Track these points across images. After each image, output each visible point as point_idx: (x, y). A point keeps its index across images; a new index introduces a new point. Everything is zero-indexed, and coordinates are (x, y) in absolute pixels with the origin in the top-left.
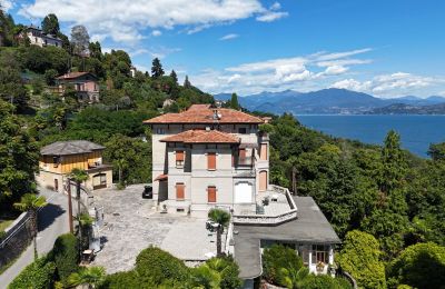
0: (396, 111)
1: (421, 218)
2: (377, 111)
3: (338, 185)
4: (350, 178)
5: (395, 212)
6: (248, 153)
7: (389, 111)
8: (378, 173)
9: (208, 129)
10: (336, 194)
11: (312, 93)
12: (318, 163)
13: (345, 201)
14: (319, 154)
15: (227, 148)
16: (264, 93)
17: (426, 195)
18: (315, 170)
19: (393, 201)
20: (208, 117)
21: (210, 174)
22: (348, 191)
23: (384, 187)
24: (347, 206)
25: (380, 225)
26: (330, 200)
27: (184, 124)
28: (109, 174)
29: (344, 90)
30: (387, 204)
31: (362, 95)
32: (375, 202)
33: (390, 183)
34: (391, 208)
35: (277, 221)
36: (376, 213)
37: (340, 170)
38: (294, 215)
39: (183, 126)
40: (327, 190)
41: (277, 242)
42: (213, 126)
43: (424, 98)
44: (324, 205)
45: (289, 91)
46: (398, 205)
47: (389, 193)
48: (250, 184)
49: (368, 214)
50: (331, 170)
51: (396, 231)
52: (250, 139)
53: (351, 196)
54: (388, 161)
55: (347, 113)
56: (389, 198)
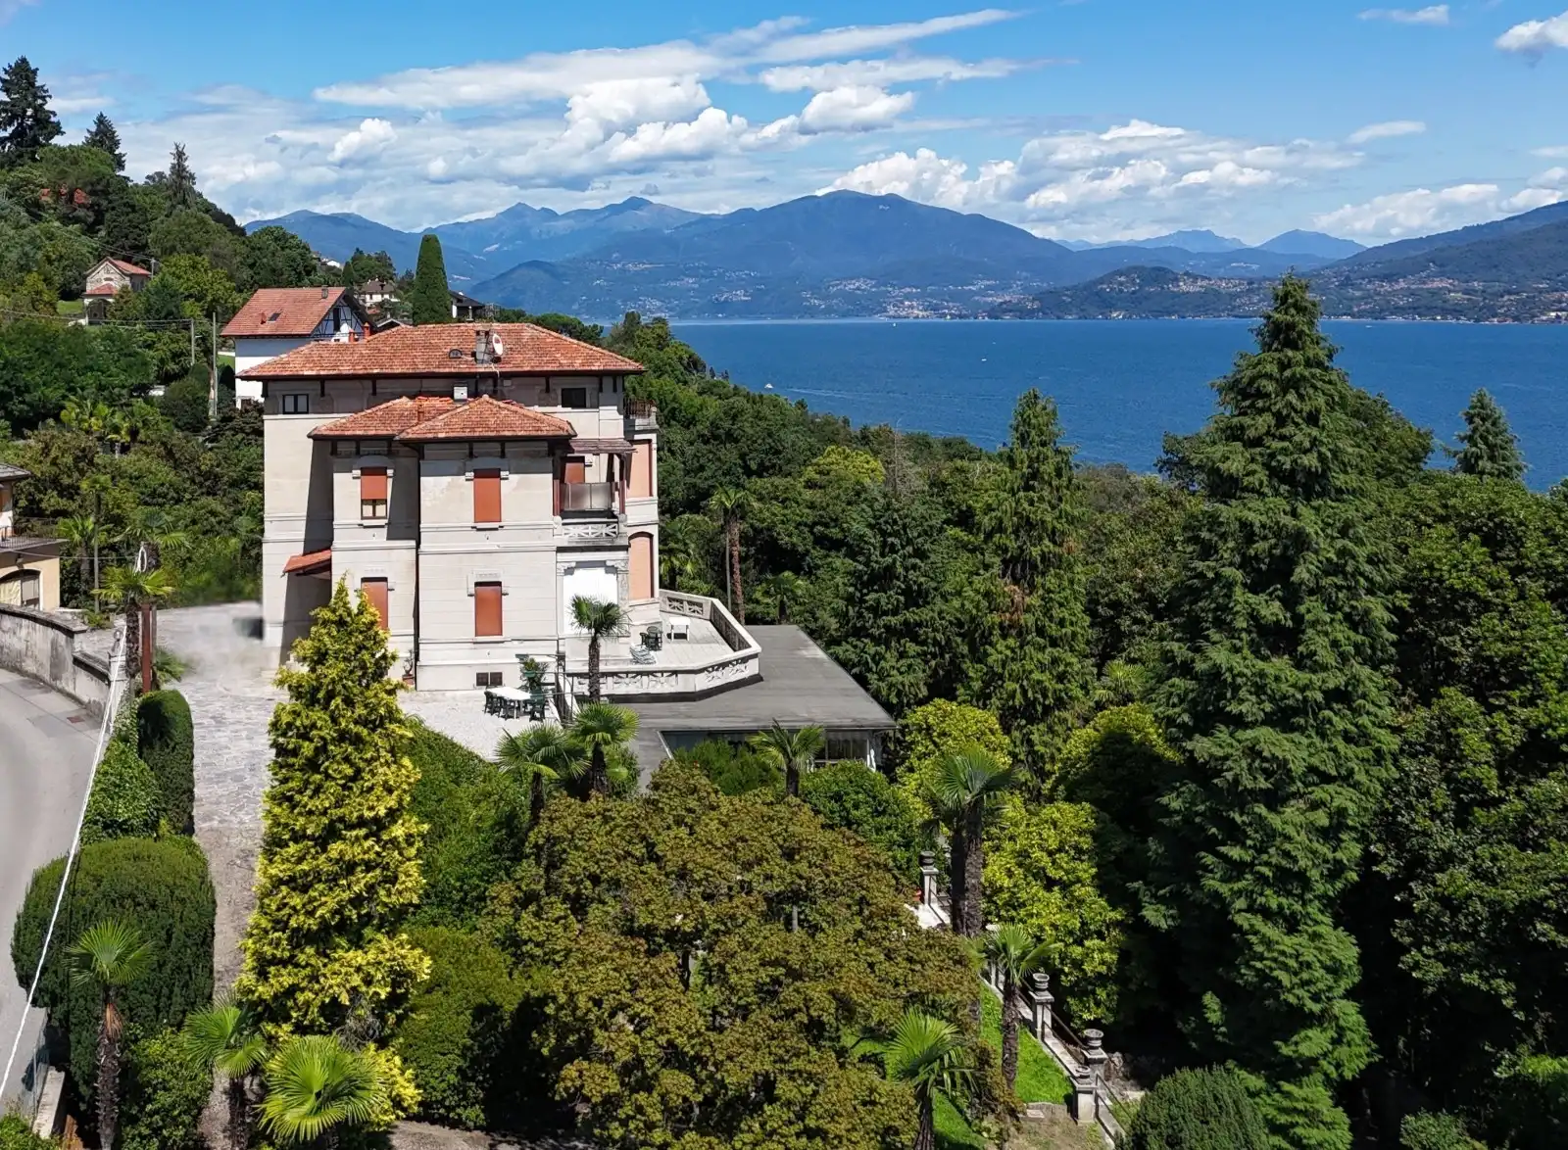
0: (1135, 303)
1: (1132, 661)
2: (1051, 303)
3: (883, 578)
4: (921, 554)
5: (1054, 643)
6: (596, 470)
7: (1106, 304)
8: (1000, 528)
9: (461, 392)
10: (876, 610)
11: (745, 215)
12: (810, 516)
13: (910, 631)
14: (811, 485)
15: (534, 455)
16: (518, 212)
17: (1141, 589)
18: (799, 541)
19: (1047, 612)
20: (455, 355)
21: (481, 541)
22: (915, 597)
23: (1019, 568)
24: (912, 648)
25: (1011, 686)
26: (859, 632)
27: (374, 378)
28: (50, 570)
29: (892, 200)
30: (1028, 619)
31: (979, 229)
32: (996, 618)
33: (1035, 552)
34: (1041, 632)
35: (702, 683)
36: (999, 650)
37: (889, 527)
38: (752, 668)
39: (373, 387)
40: (850, 599)
41: (712, 734)
42: (478, 384)
43: (1253, 241)
44: (839, 650)
45: (635, 203)
46: (1062, 623)
47: (1032, 587)
48: (612, 570)
49: (979, 658)
50: (858, 527)
51: (1060, 703)
52: (598, 424)
53: (925, 614)
54: (1028, 488)
55: (918, 313)
56: (1034, 600)
